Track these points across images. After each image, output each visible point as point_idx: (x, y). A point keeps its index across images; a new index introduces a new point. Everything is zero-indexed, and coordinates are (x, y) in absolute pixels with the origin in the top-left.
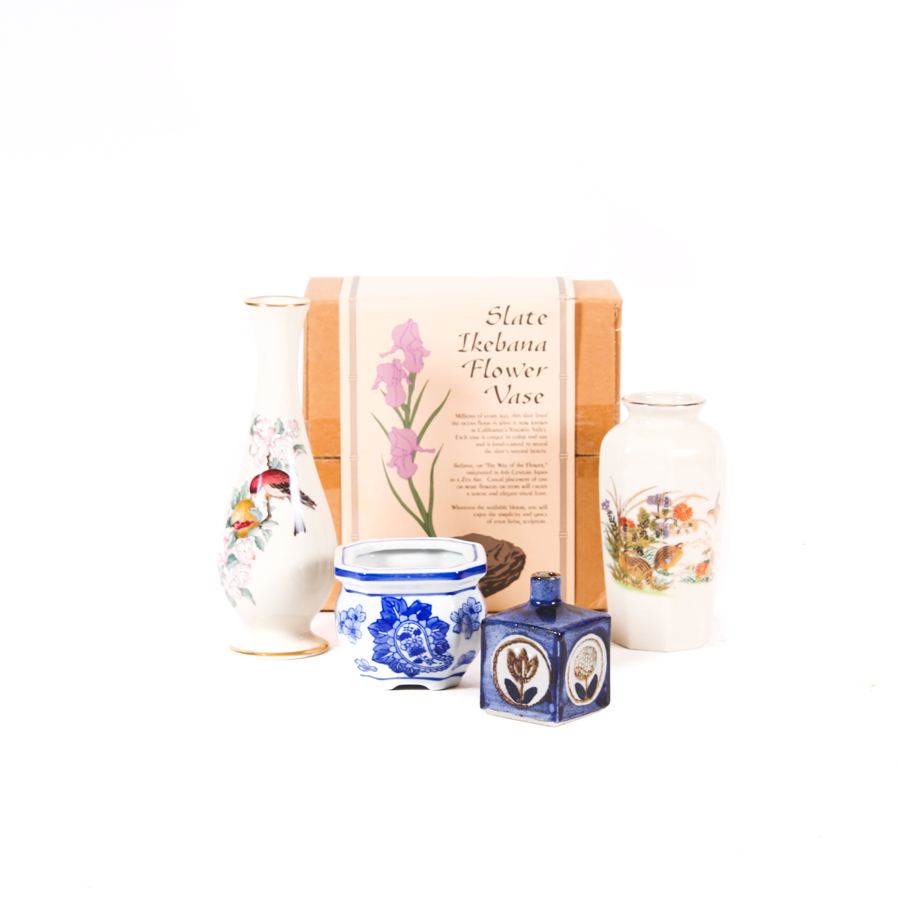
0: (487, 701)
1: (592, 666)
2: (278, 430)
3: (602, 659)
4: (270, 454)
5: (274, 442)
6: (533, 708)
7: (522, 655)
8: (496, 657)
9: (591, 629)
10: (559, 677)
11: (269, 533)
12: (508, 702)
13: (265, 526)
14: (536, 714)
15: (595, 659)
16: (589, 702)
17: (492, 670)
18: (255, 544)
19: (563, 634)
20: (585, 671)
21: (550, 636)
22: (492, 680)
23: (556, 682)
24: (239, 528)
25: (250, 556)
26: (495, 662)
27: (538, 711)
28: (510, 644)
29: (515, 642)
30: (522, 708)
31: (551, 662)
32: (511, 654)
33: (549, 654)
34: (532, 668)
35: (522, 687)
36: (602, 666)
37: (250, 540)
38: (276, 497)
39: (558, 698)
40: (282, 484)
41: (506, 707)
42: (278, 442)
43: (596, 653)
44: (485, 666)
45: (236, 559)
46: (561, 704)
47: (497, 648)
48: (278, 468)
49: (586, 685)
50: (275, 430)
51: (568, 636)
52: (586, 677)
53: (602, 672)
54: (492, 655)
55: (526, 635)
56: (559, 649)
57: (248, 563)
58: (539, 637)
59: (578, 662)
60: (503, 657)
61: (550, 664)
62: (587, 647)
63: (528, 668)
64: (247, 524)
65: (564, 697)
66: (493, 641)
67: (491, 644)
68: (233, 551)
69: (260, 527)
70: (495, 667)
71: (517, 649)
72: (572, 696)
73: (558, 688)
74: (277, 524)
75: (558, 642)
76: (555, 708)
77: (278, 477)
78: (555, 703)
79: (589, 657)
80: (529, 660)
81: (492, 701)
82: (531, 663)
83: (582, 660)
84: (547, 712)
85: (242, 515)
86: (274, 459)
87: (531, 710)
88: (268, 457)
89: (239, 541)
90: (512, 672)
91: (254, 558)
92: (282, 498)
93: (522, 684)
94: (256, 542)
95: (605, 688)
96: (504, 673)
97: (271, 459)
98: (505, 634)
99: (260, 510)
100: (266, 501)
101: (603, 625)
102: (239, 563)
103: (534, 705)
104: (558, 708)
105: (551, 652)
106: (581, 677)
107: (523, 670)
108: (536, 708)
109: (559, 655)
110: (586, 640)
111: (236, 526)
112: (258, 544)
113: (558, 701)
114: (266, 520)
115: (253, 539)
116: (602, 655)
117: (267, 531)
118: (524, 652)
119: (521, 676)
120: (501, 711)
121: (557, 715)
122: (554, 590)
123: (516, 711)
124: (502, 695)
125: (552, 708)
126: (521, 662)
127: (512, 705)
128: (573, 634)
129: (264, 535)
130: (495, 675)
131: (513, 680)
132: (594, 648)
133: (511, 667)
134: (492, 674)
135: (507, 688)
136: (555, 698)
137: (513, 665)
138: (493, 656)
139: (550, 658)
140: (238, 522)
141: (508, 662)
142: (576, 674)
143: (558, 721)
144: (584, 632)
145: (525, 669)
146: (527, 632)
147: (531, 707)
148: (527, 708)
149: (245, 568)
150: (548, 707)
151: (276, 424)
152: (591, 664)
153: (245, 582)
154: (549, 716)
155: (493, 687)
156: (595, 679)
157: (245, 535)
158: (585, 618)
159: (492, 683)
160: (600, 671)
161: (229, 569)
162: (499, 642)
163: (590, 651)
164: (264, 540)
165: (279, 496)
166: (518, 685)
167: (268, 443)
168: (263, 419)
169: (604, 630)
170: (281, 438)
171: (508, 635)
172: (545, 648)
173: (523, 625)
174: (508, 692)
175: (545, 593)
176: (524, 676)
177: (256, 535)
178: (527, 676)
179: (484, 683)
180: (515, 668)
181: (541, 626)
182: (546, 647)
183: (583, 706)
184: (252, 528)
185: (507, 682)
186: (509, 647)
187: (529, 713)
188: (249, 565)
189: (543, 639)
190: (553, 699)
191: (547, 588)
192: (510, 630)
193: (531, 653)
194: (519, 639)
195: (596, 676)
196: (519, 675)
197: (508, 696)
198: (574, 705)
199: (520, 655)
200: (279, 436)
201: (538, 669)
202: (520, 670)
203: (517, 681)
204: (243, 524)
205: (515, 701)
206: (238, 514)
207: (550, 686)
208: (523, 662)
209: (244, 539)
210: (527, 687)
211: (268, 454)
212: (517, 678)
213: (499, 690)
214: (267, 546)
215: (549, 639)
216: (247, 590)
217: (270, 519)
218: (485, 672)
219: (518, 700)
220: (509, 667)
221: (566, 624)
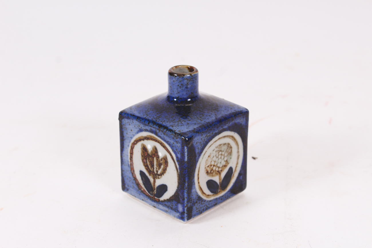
0: (126, 186)
1: (227, 161)
3: (238, 152)
6: (164, 203)
7: (154, 152)
8: (132, 148)
9: (226, 127)
10: (186, 181)
12: (143, 192)
14: (167, 209)
15: (230, 154)
16: (223, 193)
17: (129, 160)
19: (190, 139)
20: (219, 167)
21: (178, 139)
22: (129, 169)
23: (184, 185)
26: (132, 153)
27: (168, 207)
28: (143, 140)
29: (147, 138)
30: (155, 201)
31: (179, 165)
32: (144, 149)
33: (177, 157)
34: (162, 167)
35: (155, 182)
36: (238, 158)
39: (186, 200)
41: (141, 196)
43: (231, 147)
44: (123, 155)
46: (189, 205)
47: (132, 141)
49: (220, 179)
51: (198, 140)
52: (219, 173)
53: (237, 164)
54: (128, 146)
55: (156, 134)
56: (186, 154)
58: (168, 139)
59: (210, 160)
60: (138, 150)
61: (178, 166)
62: (220, 145)
63: (159, 165)
65: (194, 196)
66: (128, 133)
67: (127, 136)
70: (131, 158)
71: (150, 145)
72: (203, 193)
73: (186, 191)
75: (186, 148)
76: (184, 209)
78: (183, 204)
79: (223, 153)
80: (160, 158)
81: (130, 187)
82: (161, 162)
83: (215, 158)
84: (176, 210)
87: (162, 205)
90: (146, 166)
93: (154, 178)
95: (241, 177)
96: (139, 166)
98: (138, 130)
101: (240, 120)
103: (165, 201)
104: (186, 208)
105: (179, 156)
106: (214, 174)
107: (155, 166)
108: (166, 203)
109: (186, 159)
110: (219, 139)
113: (186, 202)
116: (238, 148)
118: (155, 150)
119: (153, 172)
120: (138, 198)
121: (186, 215)
122: (189, 86)
123: (149, 201)
124: (138, 184)
125: (180, 208)
126: (153, 158)
127: (147, 195)
128: (204, 136)
130: (132, 165)
131: (147, 174)
132: (229, 144)
133: (145, 161)
134: (130, 163)
135: (142, 179)
136: (184, 199)
137: (146, 159)
138: (129, 148)
139: (178, 161)
141: (142, 156)
142: (207, 172)
143: (186, 220)
144: (217, 131)
145: (157, 165)
146: (158, 131)
147: (162, 201)
148: (159, 202)
150: (177, 205)
152: (225, 159)
154: (178, 214)
155: (131, 175)
156: (230, 172)
158: (219, 116)
159: (130, 171)
160: (235, 163)
162: (134, 135)
163: (224, 148)
166: (152, 180)
169: (241, 124)
171: (141, 130)
172: (173, 151)
173: (154, 123)
174: (143, 182)
175: (179, 89)
176: (156, 172)
178: (159, 173)
179: (123, 169)
180: (148, 163)
181: (171, 128)
182: (175, 149)
183: (216, 199)
185: (142, 173)
186: (142, 142)
187: (161, 206)
189: (172, 141)
190: (181, 200)
191: (182, 85)
192: (142, 126)
193: (162, 153)
194: (151, 136)
195: (231, 169)
196: (152, 170)
197: (143, 186)
198: (205, 201)
199: (152, 152)
201: (168, 169)
202: (152, 166)
203: (150, 175)
205: (149, 192)
207: (178, 187)
208: (155, 159)
210: (159, 182)
212: (150, 172)
213: (135, 179)
215: (177, 142)
218: (124, 160)
219: (151, 192)
220: (143, 160)
221: (196, 127)
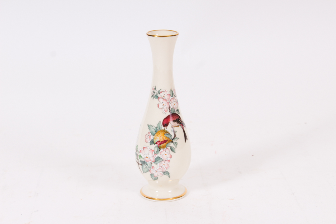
2: (171, 95)
4: (170, 107)
5: (171, 101)
11: (176, 144)
13: (174, 141)
18: (170, 150)
24: (160, 144)
25: (169, 156)
37: (168, 148)
38: (176, 126)
40: (177, 119)
42: (172, 101)
45: (161, 159)
48: (174, 113)
50: (170, 95)
57: (168, 160)
64: (165, 141)
68: (159, 155)
69: (172, 142)
74: (179, 139)
77: (175, 117)
85: (161, 138)
86: (172, 109)
88: (169, 108)
89: (162, 150)
91: (171, 157)
92: (178, 126)
94: (171, 149)
97: (171, 109)
99: (171, 133)
100: (172, 129)
102: (163, 160)
111: (158, 143)
112: (172, 150)
114: (174, 138)
115: (169, 148)
117: (175, 143)
129: (174, 145)
140: (159, 141)
149: (166, 162)
151: (170, 92)
153: (166, 168)
157: (165, 147)
161: (156, 164)
164: (175, 148)
165: (177, 126)
167: (168, 102)
168: (164, 91)
170: (173, 98)
177: (170, 146)
184: (168, 143)
188: (169, 161)
200: (172, 97)
204: (162, 142)
206: (158, 137)
209: (165, 149)
211: (169, 107)
214: (176, 150)
216: (167, 172)
217: (176, 137)
